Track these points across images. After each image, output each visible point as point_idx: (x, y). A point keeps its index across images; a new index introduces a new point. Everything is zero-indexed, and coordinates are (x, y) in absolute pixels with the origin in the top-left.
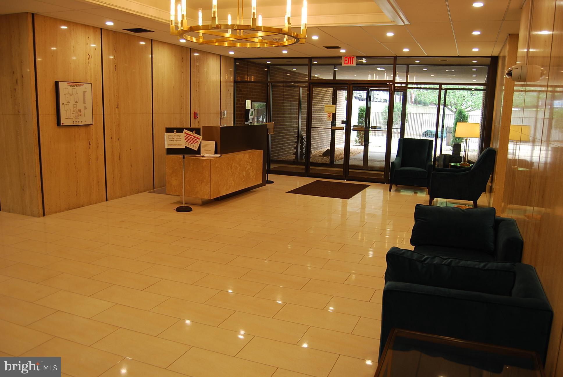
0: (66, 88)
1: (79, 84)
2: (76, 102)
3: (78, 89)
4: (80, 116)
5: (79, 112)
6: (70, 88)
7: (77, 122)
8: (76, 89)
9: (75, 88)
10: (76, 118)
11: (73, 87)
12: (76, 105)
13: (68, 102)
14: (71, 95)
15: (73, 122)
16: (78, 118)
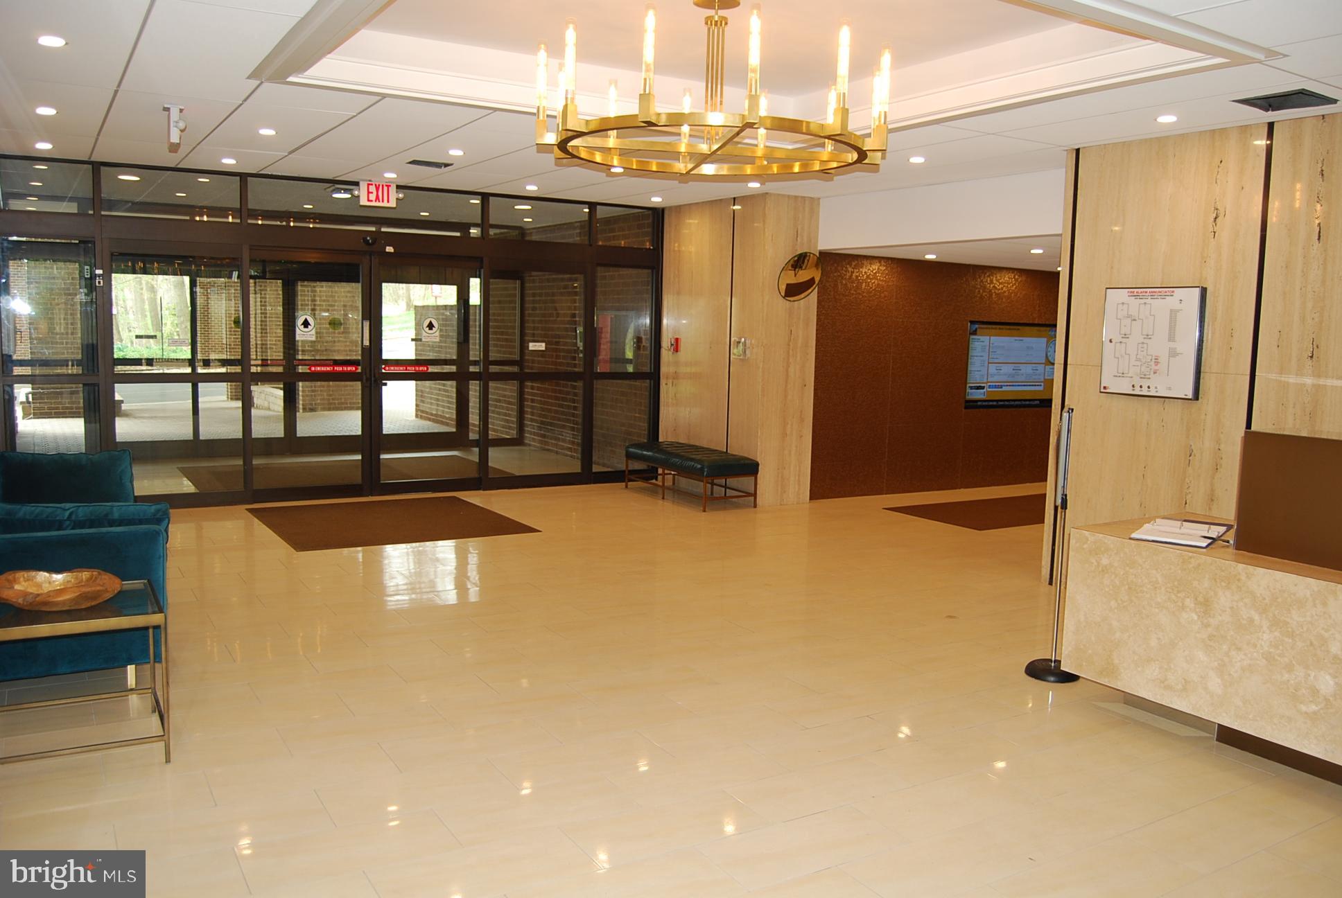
0: (1123, 303)
1: (1160, 292)
2: (1148, 337)
3: (1157, 303)
4: (1155, 373)
5: (1153, 363)
6: (1134, 302)
7: (1145, 388)
8: (1150, 304)
9: (1149, 301)
10: (1141, 378)
11: (1143, 301)
12: (1145, 345)
13: (1125, 336)
14: (1135, 320)
15: (1133, 386)
16: (1149, 378)
